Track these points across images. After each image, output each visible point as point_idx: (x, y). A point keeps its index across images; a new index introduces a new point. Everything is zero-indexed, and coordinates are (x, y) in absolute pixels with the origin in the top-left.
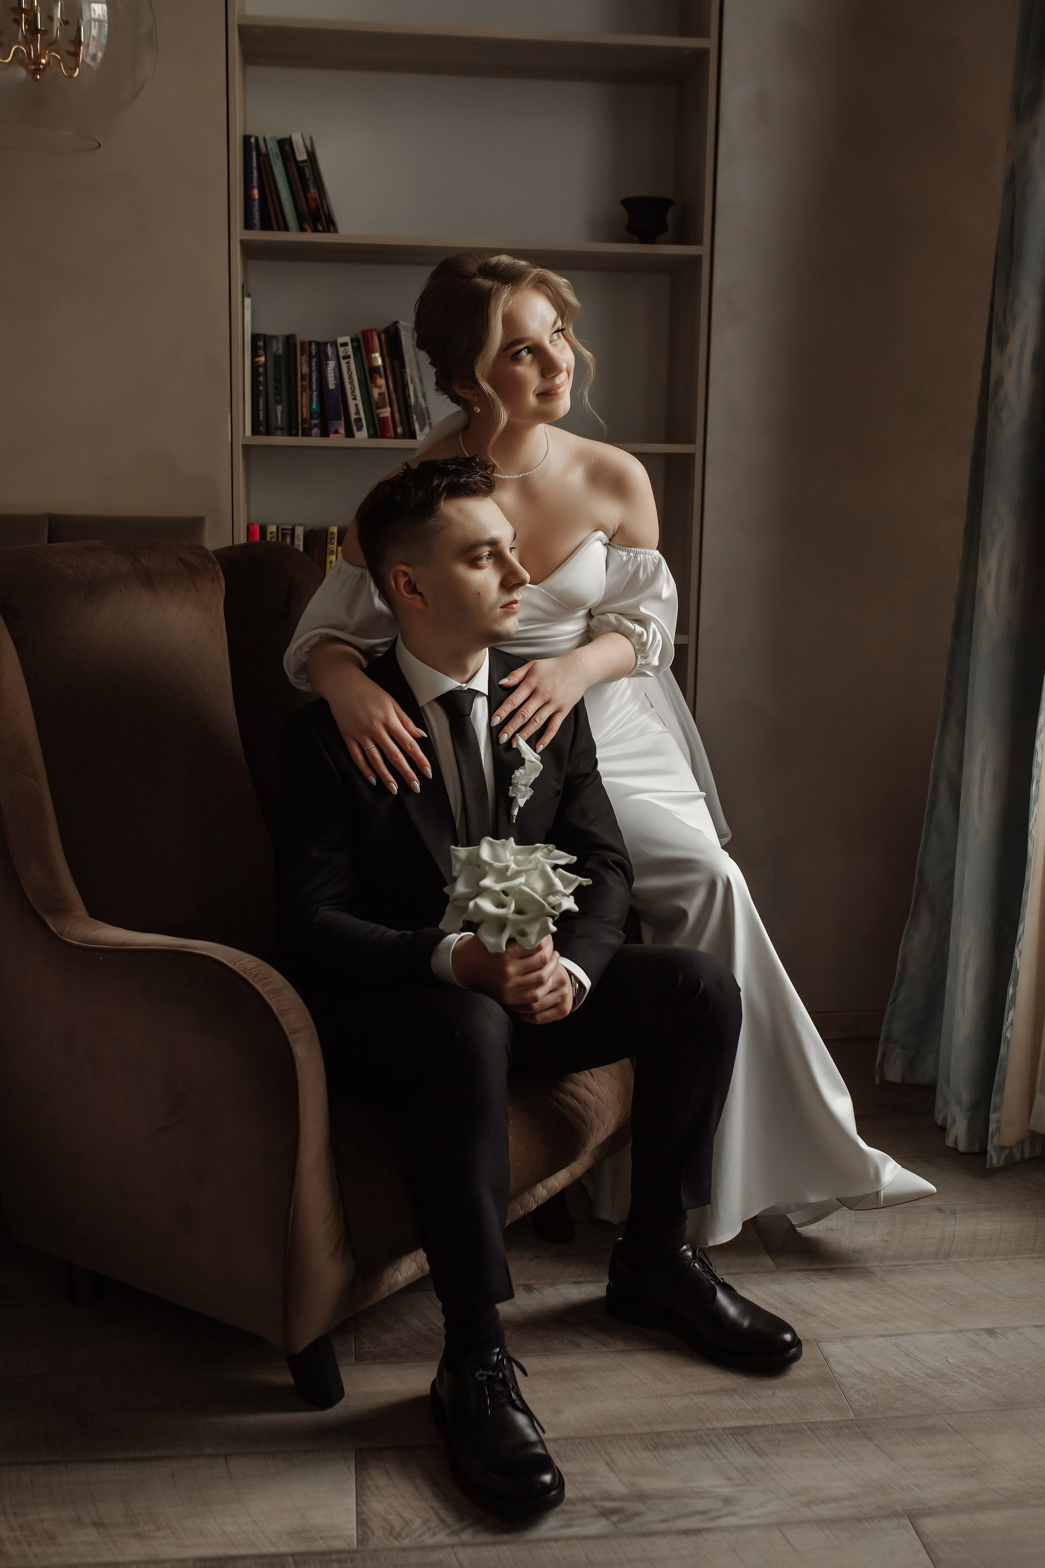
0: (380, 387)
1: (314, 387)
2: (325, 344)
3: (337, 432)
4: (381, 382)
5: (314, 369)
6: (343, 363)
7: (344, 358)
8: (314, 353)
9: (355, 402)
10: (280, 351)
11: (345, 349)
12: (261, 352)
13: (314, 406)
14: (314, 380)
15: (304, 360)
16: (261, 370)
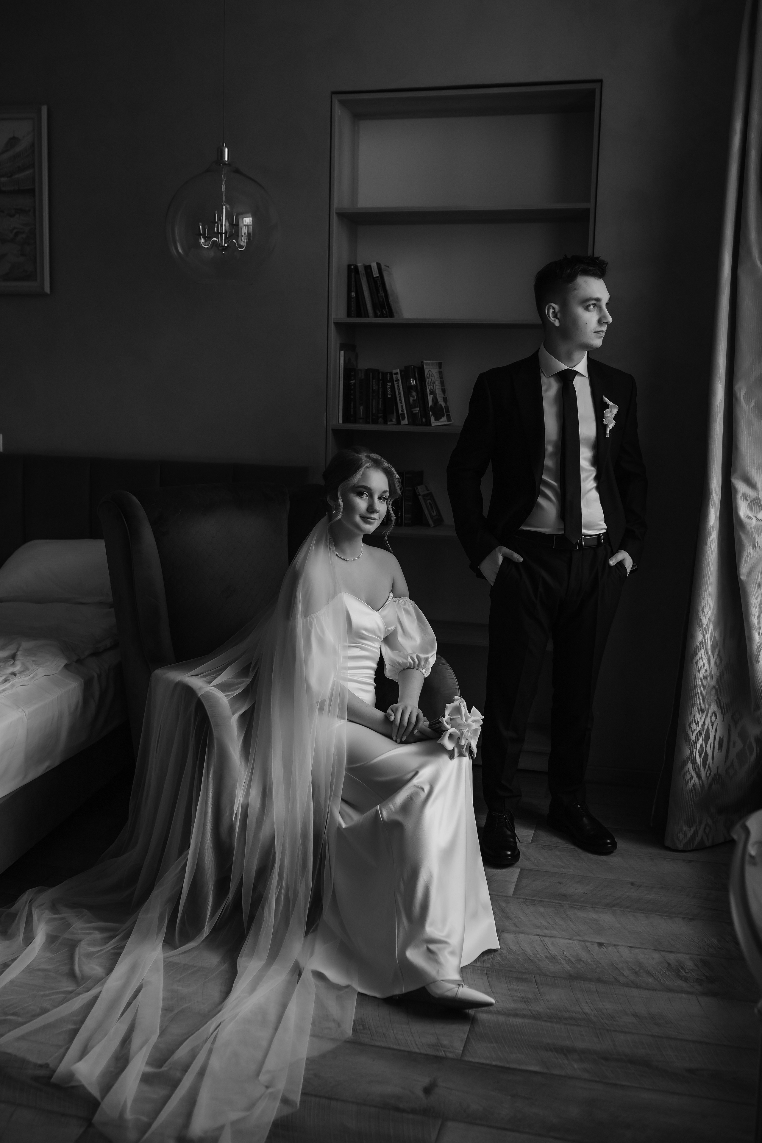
0: (413, 397)
1: (380, 396)
2: (387, 373)
3: (391, 421)
4: (414, 394)
5: (380, 387)
6: (395, 383)
7: (396, 381)
8: (380, 378)
9: (401, 404)
10: (363, 377)
11: (397, 376)
12: (353, 378)
13: (380, 406)
14: (380, 392)
15: (374, 382)
16: (352, 387)
